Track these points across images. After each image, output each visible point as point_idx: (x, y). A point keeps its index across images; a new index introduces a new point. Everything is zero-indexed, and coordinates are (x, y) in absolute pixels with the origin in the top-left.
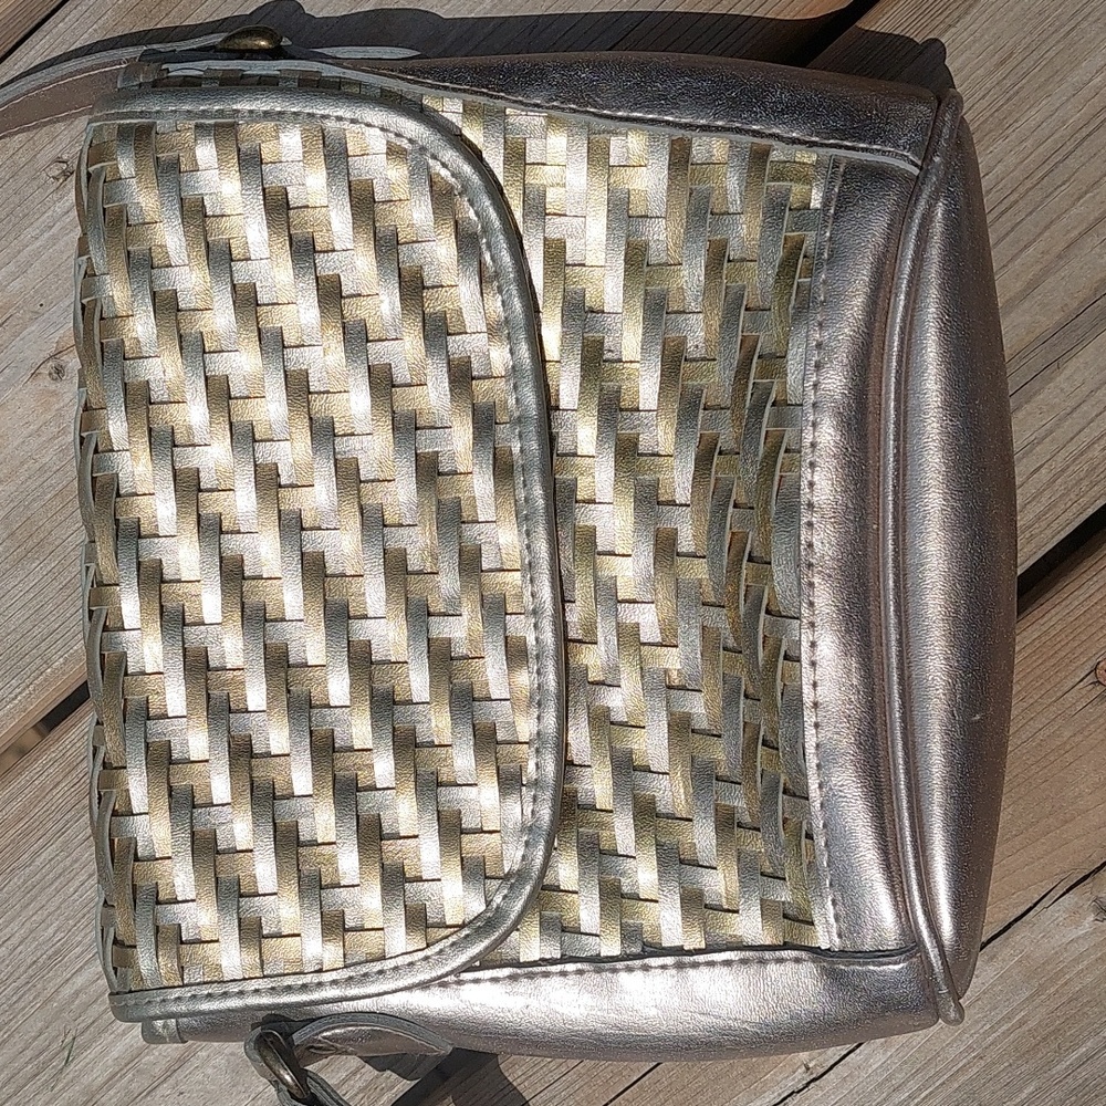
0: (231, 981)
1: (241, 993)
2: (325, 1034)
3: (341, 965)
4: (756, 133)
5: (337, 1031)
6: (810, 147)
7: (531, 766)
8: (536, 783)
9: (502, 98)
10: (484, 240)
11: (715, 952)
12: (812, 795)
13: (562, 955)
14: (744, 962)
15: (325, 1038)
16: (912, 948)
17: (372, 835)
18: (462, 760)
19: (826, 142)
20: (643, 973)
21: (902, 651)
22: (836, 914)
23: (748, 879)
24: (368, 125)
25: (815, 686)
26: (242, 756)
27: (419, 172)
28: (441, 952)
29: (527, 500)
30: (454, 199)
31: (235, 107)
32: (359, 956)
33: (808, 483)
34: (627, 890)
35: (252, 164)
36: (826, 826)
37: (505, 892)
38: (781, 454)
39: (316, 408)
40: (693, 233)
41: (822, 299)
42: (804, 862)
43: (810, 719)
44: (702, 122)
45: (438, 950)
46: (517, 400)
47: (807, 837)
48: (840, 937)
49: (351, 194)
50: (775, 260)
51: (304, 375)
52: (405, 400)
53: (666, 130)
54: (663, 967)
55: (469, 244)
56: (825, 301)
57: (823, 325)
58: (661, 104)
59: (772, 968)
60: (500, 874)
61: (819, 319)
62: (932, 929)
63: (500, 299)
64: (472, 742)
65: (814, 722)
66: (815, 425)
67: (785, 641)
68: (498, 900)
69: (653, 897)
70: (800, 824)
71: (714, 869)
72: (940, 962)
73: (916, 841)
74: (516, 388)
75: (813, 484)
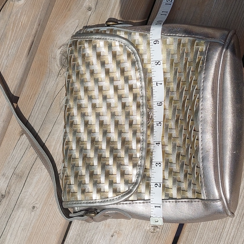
0: (79, 201)
1: (81, 203)
2: (106, 212)
3: (100, 199)
4: (194, 37)
5: (109, 212)
7: (139, 162)
8: (141, 166)
9: (146, 32)
10: (136, 63)
11: (183, 199)
12: (200, 167)
14: (188, 202)
16: (220, 199)
17: (108, 174)
18: (126, 161)
19: (206, 38)
20: (169, 203)
21: (219, 138)
22: (205, 192)
23: (190, 185)
24: (116, 41)
25: (202, 145)
26: (85, 158)
27: (125, 49)
28: (119, 197)
29: (143, 111)
30: (131, 55)
31: (92, 37)
32: (103, 197)
33: (201, 104)
34: (167, 186)
35: (95, 47)
36: (203, 173)
37: (132, 186)
38: (197, 99)
39: (104, 93)
40: (182, 57)
41: (204, 69)
42: (200, 181)
43: (200, 152)
44: (183, 35)
45: (118, 197)
46: (142, 93)
47: (200, 176)
48: (206, 196)
49: (112, 53)
50: (196, 61)
51: (102, 87)
52: (120, 92)
53: (177, 37)
54: (173, 202)
55: (133, 63)
56: (205, 69)
57: (204, 74)
58: (176, 32)
59: (193, 203)
60: (131, 183)
61: (204, 73)
62: (224, 195)
63: (139, 74)
64: (128, 157)
65: (201, 152)
66: (202, 93)
67: (197, 136)
68: (131, 188)
69: (171, 188)
70: (199, 173)
71: (183, 182)
72: (226, 202)
73: (221, 177)
74: (141, 90)
75: (202, 105)
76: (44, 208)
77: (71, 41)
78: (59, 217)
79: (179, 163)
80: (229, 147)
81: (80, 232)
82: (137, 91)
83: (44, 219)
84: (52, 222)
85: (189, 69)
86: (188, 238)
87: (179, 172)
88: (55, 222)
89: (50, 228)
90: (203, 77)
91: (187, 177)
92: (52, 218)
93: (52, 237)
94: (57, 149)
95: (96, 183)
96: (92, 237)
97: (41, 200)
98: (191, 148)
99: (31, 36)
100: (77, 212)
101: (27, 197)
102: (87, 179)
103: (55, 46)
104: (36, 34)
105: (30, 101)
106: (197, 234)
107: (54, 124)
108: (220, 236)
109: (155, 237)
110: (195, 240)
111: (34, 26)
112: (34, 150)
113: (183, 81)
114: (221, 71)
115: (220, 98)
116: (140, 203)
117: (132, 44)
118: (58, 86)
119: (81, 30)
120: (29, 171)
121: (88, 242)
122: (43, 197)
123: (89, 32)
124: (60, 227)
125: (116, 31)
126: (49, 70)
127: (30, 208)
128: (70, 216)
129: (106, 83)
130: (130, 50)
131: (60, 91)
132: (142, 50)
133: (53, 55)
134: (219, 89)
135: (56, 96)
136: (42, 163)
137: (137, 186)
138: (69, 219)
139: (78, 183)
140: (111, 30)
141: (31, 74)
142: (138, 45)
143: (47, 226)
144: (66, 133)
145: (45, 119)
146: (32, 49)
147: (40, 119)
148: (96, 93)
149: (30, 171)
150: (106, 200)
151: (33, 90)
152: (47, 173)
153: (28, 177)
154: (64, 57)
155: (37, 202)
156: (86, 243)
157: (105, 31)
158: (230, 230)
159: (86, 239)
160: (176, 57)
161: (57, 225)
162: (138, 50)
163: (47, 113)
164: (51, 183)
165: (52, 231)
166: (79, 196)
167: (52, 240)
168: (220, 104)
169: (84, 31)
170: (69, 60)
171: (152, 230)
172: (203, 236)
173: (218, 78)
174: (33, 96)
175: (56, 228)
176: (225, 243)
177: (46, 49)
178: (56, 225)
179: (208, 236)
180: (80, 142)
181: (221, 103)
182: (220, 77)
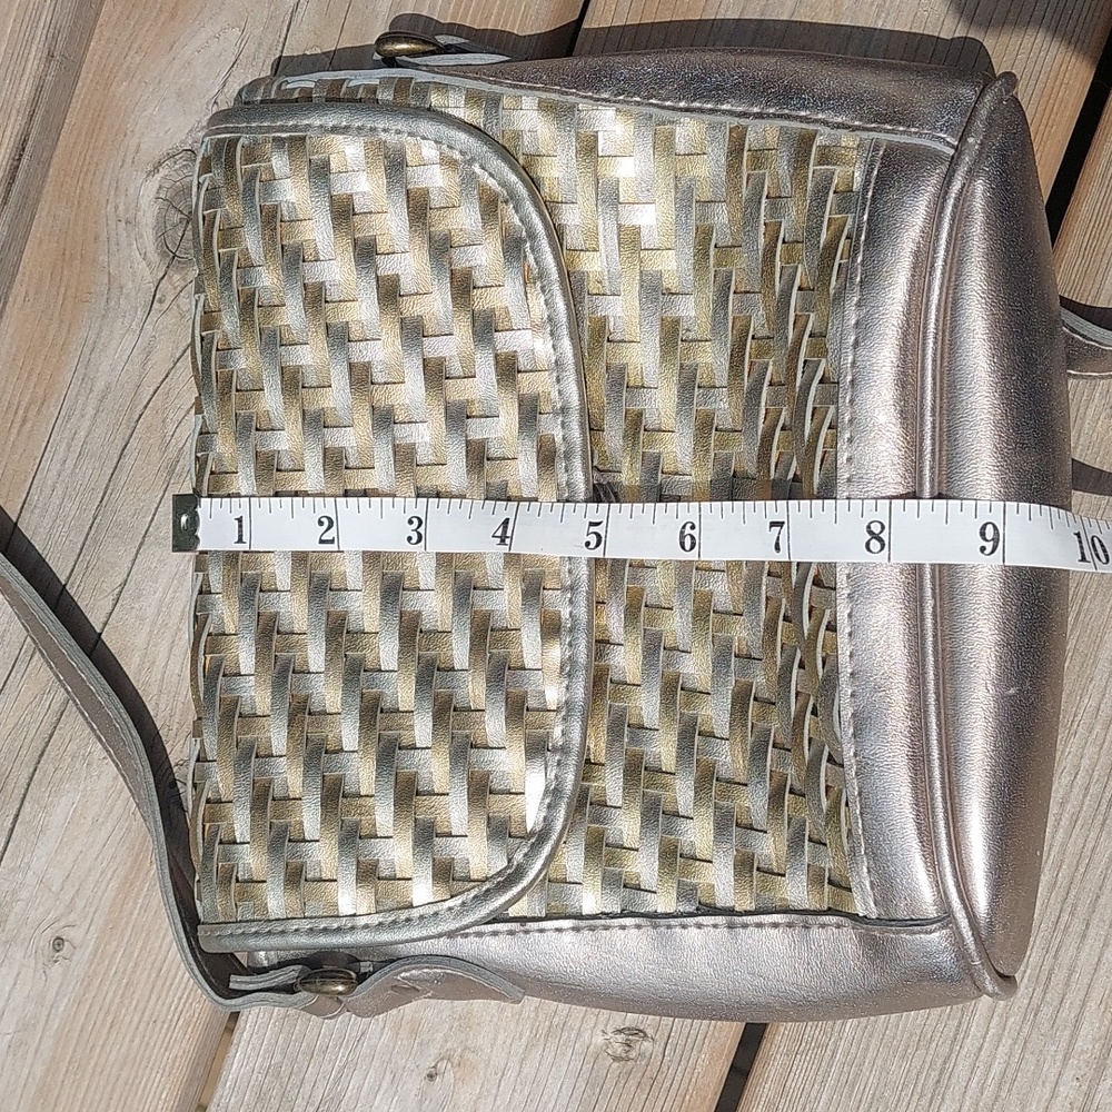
0: (276, 920)
1: (283, 932)
2: (402, 975)
3: (373, 911)
4: (805, 120)
5: (413, 972)
6: (853, 131)
7: (557, 732)
8: (564, 750)
9: (572, 94)
10: (528, 244)
11: (763, 913)
12: (846, 763)
13: (623, 910)
14: (790, 925)
15: (403, 978)
16: (944, 919)
17: (408, 792)
18: (494, 725)
19: (868, 126)
20: (696, 931)
21: (935, 624)
22: (871, 881)
23: (796, 843)
24: (424, 138)
25: (851, 656)
26: (301, 712)
27: (469, 180)
28: (463, 903)
29: (568, 484)
30: (501, 206)
31: (306, 122)
32: (390, 904)
33: (845, 458)
34: (686, 850)
35: (321, 173)
36: (860, 794)
37: (526, 850)
38: (824, 430)
39: (377, 397)
40: (750, 217)
41: (858, 279)
42: (844, 829)
43: (845, 688)
44: (756, 110)
45: (460, 901)
46: (560, 392)
47: (847, 805)
48: (876, 905)
49: (408, 201)
50: (819, 242)
51: (367, 367)
52: (458, 391)
53: (724, 119)
54: (715, 926)
55: (513, 247)
56: (861, 281)
57: (859, 305)
58: (718, 92)
59: (815, 932)
60: (522, 834)
61: (856, 299)
62: (962, 900)
63: (543, 298)
64: (503, 709)
65: (850, 691)
66: (852, 401)
67: (828, 612)
68: (519, 857)
69: (709, 858)
70: (841, 791)
71: (766, 832)
72: (970, 933)
73: (946, 811)
74: (558, 381)
75: (849, 459)
76: (106, 945)
77: (207, 139)
78: (180, 990)
79: (744, 737)
80: (983, 668)
81: (277, 1058)
82: (537, 384)
83: (108, 1000)
84: (146, 1014)
85: (785, 277)
86: (788, 1085)
87: (742, 779)
88: (160, 1012)
89: (137, 1041)
90: (853, 322)
91: (783, 807)
92: (147, 994)
93: (150, 1084)
94: (160, 663)
95: (353, 837)
96: (338, 1081)
97: (93, 909)
98: (801, 666)
99: (14, 112)
100: (264, 970)
101: (24, 895)
102: (309, 818)
103: (129, 160)
104: (35, 102)
105: (19, 431)
106: (830, 1066)
107: (141, 544)
108: (941, 1074)
109: (632, 1082)
110: (824, 1096)
111: (23, 63)
112: (51, 668)
113: (762, 338)
114: (941, 289)
115: (937, 425)
116: (559, 930)
117: (506, 153)
118: (155, 357)
119: (253, 86)
120: (31, 770)
121: (317, 1104)
122: (100, 893)
123: (296, 95)
124: (187, 1037)
125: (423, 90)
126: (106, 281)
127: (42, 943)
128: (232, 986)
129: (382, 350)
130: (492, 182)
131: (163, 381)
132: (556, 183)
133: (121, 207)
134: (934, 378)
135: (146, 407)
136: (89, 730)
137: (547, 849)
138: (228, 1002)
139: (268, 836)
140: (402, 86)
141: (20, 299)
142: (533, 157)
143: (123, 1030)
144: (204, 591)
145: (97, 521)
146: (20, 175)
147: (70, 518)
148: (337, 396)
149: (35, 770)
150: (403, 917)
151: (34, 378)
152: (116, 778)
153: (28, 798)
154: (177, 217)
155: (73, 917)
156: (311, 1110)
157: (374, 90)
158: (986, 1045)
159: (307, 1087)
160: (721, 216)
161: (170, 1026)
162: (534, 184)
163: (107, 488)
164: (134, 828)
165: (147, 1055)
166: (276, 900)
167: (151, 1096)
168: (937, 457)
169: (268, 91)
170: (202, 236)
171: (619, 1050)
172: (857, 1075)
173: (925, 328)
174: (34, 409)
175: (167, 1040)
176: (965, 1108)
177: (90, 176)
178: (166, 1026)
179: (883, 1075)
180: (276, 636)
181: (945, 448)
182: (937, 320)
